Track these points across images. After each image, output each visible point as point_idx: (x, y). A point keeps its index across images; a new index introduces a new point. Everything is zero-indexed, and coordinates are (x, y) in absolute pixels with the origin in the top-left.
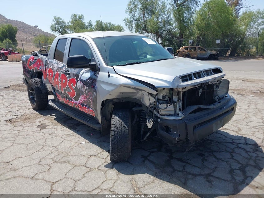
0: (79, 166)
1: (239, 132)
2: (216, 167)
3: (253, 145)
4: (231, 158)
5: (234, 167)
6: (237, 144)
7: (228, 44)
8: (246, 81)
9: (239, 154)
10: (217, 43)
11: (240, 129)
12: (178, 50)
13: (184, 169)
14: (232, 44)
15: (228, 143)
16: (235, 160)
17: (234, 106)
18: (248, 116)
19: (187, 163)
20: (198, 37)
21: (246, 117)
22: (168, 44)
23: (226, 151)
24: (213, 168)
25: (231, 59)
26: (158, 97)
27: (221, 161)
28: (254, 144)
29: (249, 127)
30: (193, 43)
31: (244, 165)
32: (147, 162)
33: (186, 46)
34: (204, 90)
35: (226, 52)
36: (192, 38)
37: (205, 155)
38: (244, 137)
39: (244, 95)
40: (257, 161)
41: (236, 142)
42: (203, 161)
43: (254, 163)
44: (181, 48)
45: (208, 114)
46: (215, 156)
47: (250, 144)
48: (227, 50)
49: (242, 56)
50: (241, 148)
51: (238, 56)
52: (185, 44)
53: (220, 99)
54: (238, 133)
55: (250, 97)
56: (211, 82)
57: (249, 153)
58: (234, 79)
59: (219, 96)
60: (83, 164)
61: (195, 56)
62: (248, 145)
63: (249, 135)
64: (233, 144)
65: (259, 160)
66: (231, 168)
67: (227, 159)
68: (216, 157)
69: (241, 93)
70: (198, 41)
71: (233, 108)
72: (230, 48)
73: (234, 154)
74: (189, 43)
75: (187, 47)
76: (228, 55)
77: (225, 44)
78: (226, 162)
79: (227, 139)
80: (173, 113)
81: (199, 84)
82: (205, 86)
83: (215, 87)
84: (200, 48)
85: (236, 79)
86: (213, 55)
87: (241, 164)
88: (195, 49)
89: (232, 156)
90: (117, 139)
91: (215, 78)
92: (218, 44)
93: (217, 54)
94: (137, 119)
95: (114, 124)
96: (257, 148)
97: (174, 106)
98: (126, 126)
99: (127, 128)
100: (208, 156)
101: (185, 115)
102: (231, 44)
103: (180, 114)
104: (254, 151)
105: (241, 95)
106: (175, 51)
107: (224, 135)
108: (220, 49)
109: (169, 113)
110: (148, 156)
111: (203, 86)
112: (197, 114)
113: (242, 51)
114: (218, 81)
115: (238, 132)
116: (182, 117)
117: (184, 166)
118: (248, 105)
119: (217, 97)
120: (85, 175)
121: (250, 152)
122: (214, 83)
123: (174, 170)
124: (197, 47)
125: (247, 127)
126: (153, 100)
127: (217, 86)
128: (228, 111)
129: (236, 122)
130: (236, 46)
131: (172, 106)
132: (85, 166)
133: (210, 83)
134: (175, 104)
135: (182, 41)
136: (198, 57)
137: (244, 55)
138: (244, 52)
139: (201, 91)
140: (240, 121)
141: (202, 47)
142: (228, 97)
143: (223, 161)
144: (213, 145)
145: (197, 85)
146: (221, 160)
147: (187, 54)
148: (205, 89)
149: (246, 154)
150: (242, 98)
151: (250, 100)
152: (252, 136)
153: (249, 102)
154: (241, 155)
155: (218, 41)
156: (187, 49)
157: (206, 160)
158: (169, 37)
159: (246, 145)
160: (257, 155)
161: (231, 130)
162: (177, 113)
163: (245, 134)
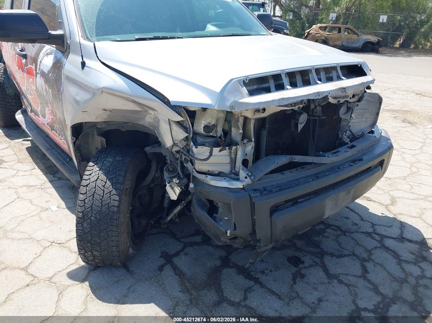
0: (15, 268)
1: (391, 208)
2: (320, 300)
3: (416, 243)
4: (360, 277)
5: (362, 304)
6: (383, 237)
7: (400, 25)
8: (423, 96)
9: (381, 265)
10: (381, 21)
11: (393, 202)
12: (308, 31)
13: (245, 298)
14: (408, 25)
15: (363, 233)
16: (369, 281)
17: (385, 157)
18: (416, 170)
19: (257, 281)
20: (348, 9)
21: (412, 173)
22: (291, 17)
23: (354, 255)
24: (313, 303)
25: (402, 54)
26: (195, 128)
27: (336, 281)
28: (419, 240)
29: (415, 196)
30: (338, 19)
31: (388, 300)
32: (168, 270)
33: (324, 23)
34: (315, 116)
35: (395, 39)
36: (337, 9)
37: (303, 262)
38: (401, 222)
39: (416, 123)
40: (419, 289)
41: (379, 232)
42: (294, 280)
43: (413, 294)
44: (314, 26)
45: (317, 176)
46: (325, 266)
47: (410, 241)
48: (399, 36)
49: (422, 48)
50: (387, 249)
51: (416, 47)
52: (322, 19)
53: (354, 138)
54: (389, 211)
55: (425, 130)
56: (335, 98)
57: (404, 265)
58: (401, 91)
59: (353, 132)
60: (23, 266)
61: (338, 43)
62: (406, 243)
63: (411, 216)
64: (373, 238)
65: (426, 287)
66: (356, 306)
67: (351, 278)
68: (326, 271)
69: (411, 119)
70: (346, 16)
71: (383, 160)
72: (403, 32)
73: (369, 266)
74: (330, 18)
75: (325, 25)
76: (398, 46)
77: (394, 24)
78: (347, 285)
79: (362, 222)
80: (226, 169)
81: (302, 100)
82: (316, 106)
83: (343, 110)
84: (348, 28)
85: (404, 91)
86: (371, 43)
87: (381, 294)
88: (340, 31)
89: (365, 271)
90: (89, 221)
91: (343, 89)
92: (383, 23)
93: (379, 41)
94: (157, 171)
95: (87, 186)
96: (425, 254)
97: (230, 152)
98: (114, 192)
99: (117, 198)
100: (311, 266)
101: (252, 178)
102: (406, 26)
103: (243, 174)
104: (416, 259)
105: (409, 123)
106: (303, 33)
107: (358, 211)
108: (384, 33)
109: (216, 169)
110: (177, 254)
111: (312, 106)
112: (289, 176)
113: (425, 40)
114: (354, 96)
115: (389, 206)
116: (244, 183)
117: (248, 290)
118: (421, 145)
119: (348, 133)
120: (13, 296)
121: (407, 262)
122: (342, 101)
123: (222, 300)
124: (343, 27)
125: (412, 196)
126: (180, 134)
127: (349, 110)
128: (370, 167)
129: (390, 182)
130: (414, 29)
131: (226, 152)
132: (25, 269)
133: (331, 100)
134: (234, 148)
135: (316, 15)
136: (342, 45)
137: (428, 47)
138: (428, 41)
139: (303, 118)
140: (397, 180)
141: (351, 27)
142: (376, 134)
143: (341, 282)
144: (328, 237)
145: (295, 104)
146: (336, 278)
147: (323, 38)
148: (317, 114)
149: (399, 266)
150: (411, 129)
151: (426, 135)
152: (418, 220)
153: (422, 140)
154: (385, 268)
155: (383, 18)
156: (324, 29)
157: (303, 276)
158: (294, 6)
159: (402, 242)
160: (423, 270)
161: (374, 201)
162: (237, 169)
163: (402, 213)
